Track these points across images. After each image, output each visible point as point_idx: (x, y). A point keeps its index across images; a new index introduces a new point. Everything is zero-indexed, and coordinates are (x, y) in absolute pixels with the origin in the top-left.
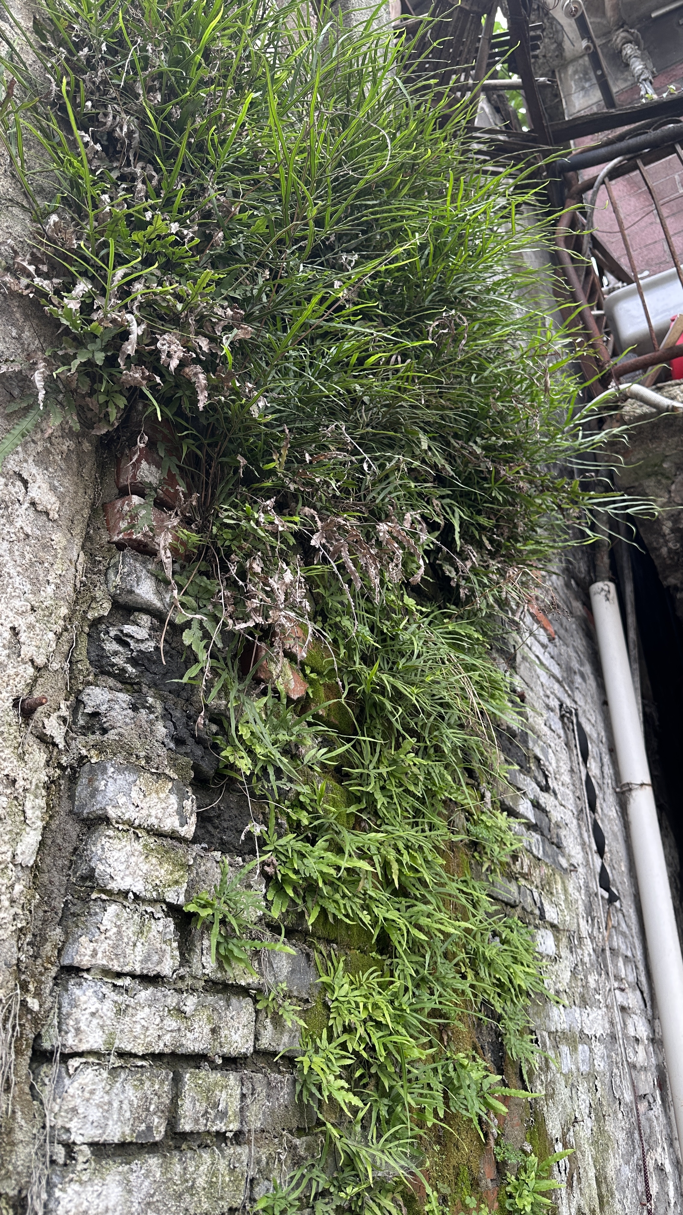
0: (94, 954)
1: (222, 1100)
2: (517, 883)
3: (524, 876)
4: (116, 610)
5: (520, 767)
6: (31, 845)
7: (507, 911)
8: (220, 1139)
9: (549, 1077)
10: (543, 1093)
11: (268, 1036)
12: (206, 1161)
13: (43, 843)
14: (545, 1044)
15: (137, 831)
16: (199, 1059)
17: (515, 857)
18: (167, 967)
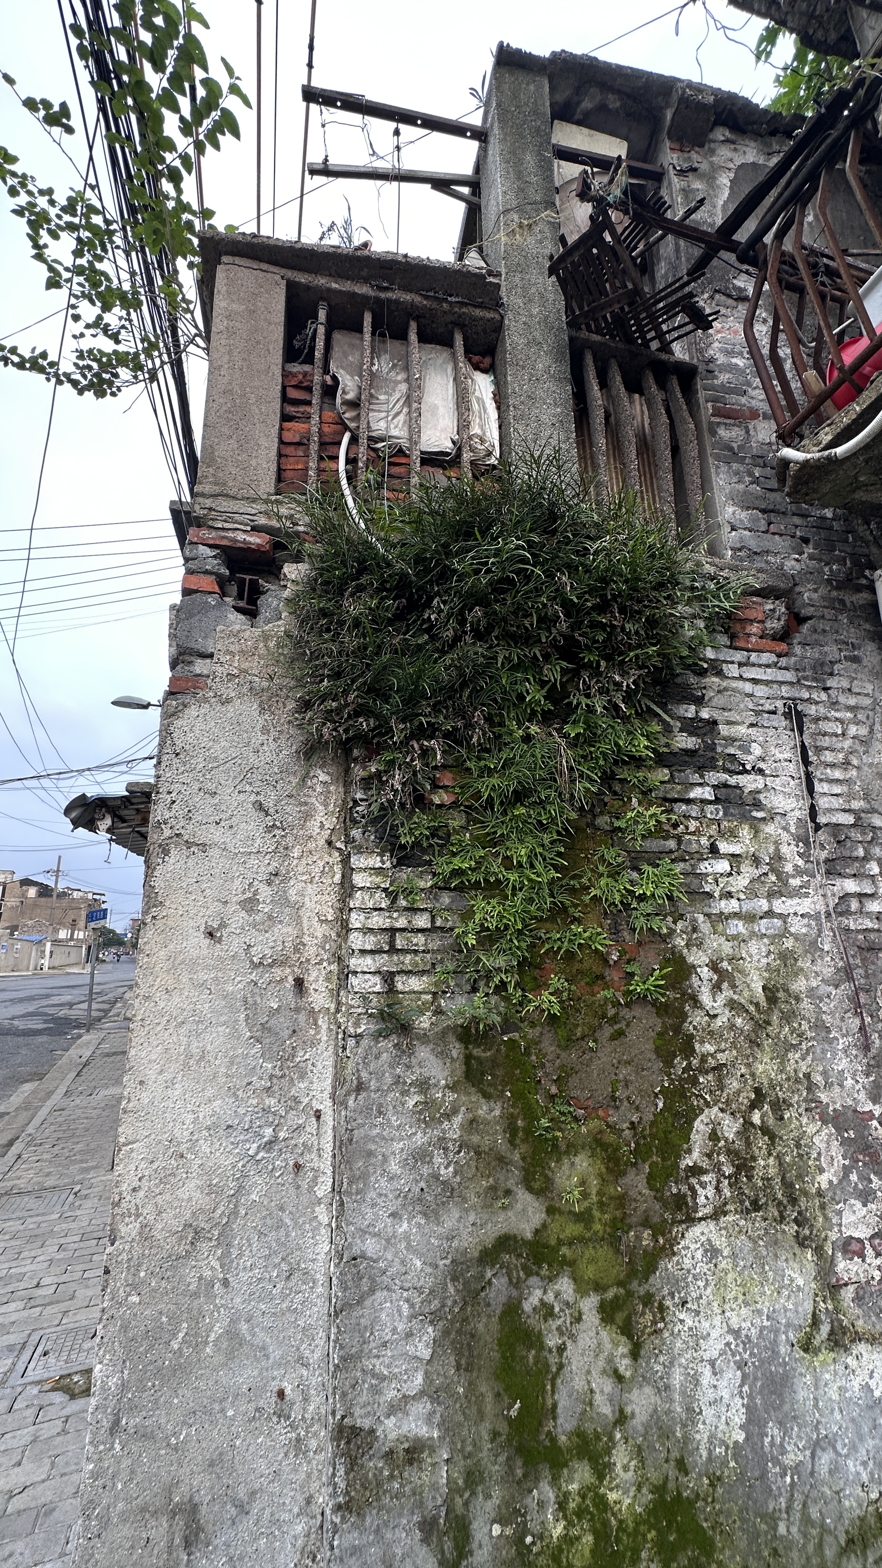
0: (354, 904)
1: (415, 941)
2: (679, 839)
3: (690, 834)
4: (356, 803)
5: (699, 768)
6: (338, 878)
7: (662, 856)
8: (416, 952)
9: (695, 936)
10: (683, 944)
11: (439, 923)
12: (409, 957)
13: (343, 876)
14: (695, 920)
15: (365, 870)
16: (403, 930)
17: (675, 826)
18: (383, 905)
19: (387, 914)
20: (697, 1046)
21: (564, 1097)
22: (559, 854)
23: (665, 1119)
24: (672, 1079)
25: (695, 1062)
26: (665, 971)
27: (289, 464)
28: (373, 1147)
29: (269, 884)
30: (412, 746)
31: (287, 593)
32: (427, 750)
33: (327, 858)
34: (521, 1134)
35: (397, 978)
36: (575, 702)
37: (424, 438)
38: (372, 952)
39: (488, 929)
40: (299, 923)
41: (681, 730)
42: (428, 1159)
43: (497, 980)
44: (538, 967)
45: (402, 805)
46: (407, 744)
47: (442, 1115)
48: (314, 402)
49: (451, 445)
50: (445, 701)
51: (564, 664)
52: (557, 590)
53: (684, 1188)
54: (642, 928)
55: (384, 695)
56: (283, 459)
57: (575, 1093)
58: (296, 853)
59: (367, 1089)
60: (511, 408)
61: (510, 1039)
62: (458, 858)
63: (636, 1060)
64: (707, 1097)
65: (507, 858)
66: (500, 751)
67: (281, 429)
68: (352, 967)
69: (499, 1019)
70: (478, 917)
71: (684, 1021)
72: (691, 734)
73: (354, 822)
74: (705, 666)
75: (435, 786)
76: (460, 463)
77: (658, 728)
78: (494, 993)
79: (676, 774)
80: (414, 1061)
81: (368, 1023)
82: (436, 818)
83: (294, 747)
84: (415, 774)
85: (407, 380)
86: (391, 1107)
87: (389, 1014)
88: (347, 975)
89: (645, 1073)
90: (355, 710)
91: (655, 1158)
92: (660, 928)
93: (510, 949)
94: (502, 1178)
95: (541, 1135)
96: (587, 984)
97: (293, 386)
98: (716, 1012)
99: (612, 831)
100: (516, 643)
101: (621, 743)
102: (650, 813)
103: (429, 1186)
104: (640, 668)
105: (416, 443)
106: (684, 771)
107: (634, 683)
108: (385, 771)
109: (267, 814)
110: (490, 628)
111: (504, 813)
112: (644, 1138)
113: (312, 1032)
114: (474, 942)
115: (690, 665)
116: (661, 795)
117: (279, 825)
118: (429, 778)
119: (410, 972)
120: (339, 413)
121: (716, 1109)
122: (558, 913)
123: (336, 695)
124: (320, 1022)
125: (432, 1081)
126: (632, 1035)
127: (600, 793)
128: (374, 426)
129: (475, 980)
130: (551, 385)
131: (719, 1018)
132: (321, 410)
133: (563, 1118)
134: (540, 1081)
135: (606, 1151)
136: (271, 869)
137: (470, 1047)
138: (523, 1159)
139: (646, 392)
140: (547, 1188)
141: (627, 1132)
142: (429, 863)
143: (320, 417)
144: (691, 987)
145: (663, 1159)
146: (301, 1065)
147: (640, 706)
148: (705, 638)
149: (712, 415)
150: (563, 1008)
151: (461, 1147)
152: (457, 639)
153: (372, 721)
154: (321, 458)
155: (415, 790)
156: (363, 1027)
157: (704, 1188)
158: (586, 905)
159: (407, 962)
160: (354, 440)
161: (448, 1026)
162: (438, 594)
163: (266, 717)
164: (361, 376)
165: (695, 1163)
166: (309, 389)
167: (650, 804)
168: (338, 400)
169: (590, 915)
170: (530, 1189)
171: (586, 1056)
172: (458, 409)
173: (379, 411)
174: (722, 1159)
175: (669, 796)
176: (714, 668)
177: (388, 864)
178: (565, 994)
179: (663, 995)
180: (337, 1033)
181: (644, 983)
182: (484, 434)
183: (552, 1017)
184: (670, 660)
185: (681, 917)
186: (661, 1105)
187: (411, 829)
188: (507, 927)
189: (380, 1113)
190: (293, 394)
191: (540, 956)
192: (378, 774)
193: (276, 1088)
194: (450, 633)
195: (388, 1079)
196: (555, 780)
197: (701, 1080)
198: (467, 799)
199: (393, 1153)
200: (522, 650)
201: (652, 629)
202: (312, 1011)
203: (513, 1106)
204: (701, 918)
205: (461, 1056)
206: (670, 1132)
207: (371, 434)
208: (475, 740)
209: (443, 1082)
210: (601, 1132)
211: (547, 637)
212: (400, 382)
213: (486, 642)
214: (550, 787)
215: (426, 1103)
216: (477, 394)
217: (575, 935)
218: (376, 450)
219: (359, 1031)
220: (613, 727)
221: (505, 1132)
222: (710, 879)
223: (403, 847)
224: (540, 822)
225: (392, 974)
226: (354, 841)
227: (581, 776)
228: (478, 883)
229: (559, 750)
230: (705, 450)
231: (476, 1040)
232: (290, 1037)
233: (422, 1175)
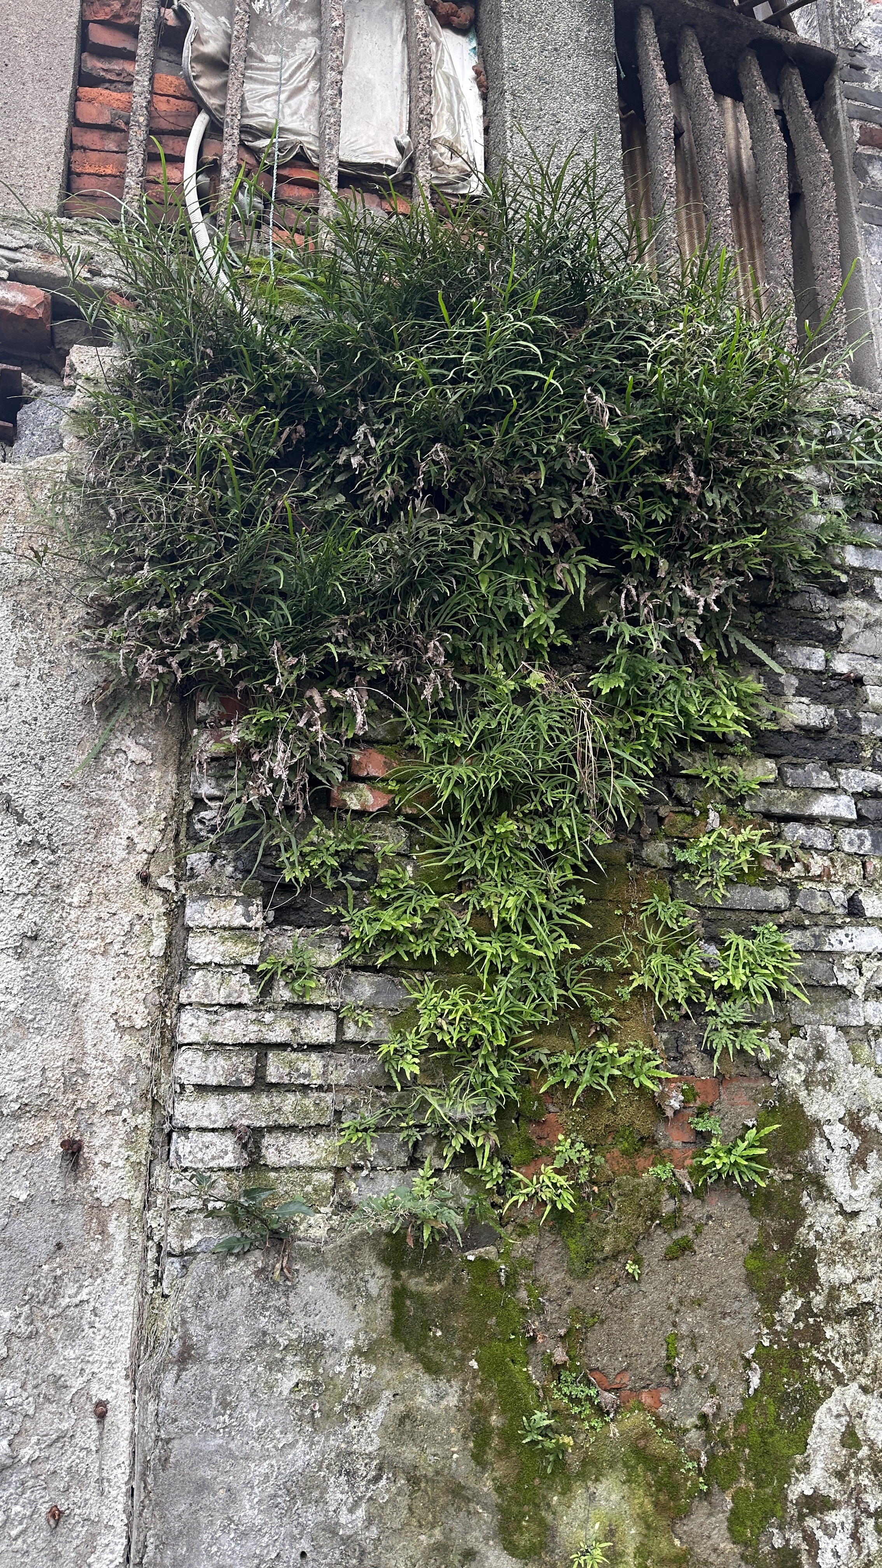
0: (189, 997)
1: (304, 1067)
2: (792, 888)
3: (812, 879)
4: (199, 803)
5: (830, 763)
6: (158, 946)
7: (762, 918)
8: (305, 1088)
9: (820, 1066)
10: (799, 1079)
11: (351, 1032)
12: (291, 1098)
13: (169, 943)
14: (821, 1037)
15: (212, 930)
16: (282, 1046)
17: (786, 863)
18: (245, 999)
19: (253, 1016)
20: (822, 1270)
21: (578, 1369)
22: (577, 909)
23: (763, 1407)
24: (776, 1333)
25: (818, 1301)
26: (767, 1130)
27: (87, 164)
28: (209, 1474)
29: (19, 956)
30: (310, 699)
31: (76, 401)
32: (339, 709)
33: (139, 908)
34: (495, 1442)
35: (267, 1140)
36: (611, 632)
37: (345, 137)
38: (220, 1089)
39: (443, 1045)
40: (77, 1033)
41: (799, 693)
42: (316, 1494)
43: (457, 1144)
44: (536, 1120)
45: (289, 810)
46: (301, 695)
47: (346, 1407)
48: (140, 52)
49: (395, 154)
50: (374, 620)
51: (593, 562)
52: (584, 421)
53: (795, 1538)
54: (725, 1049)
55: (260, 602)
56: (77, 155)
57: (599, 1361)
58: (77, 895)
59: (200, 1359)
60: (508, 96)
61: (480, 1259)
62: (390, 911)
63: (711, 1296)
64: (838, 1364)
65: (482, 914)
66: (472, 717)
67: (75, 98)
68: (179, 1120)
69: (459, 1220)
70: (424, 1022)
71: (799, 1224)
72: (816, 699)
73: (196, 839)
74: (844, 578)
75: (353, 778)
76: (411, 188)
77: (759, 687)
78: (453, 1168)
79: (789, 771)
80: (294, 1301)
81: (207, 1229)
82: (352, 836)
83: (80, 695)
84: (314, 752)
85: (318, 33)
86: (246, 1394)
87: (247, 1210)
88: (169, 1135)
89: (727, 1321)
90: (201, 627)
91: (742, 1483)
92: (758, 1050)
93: (484, 1084)
94: (458, 1528)
95: (534, 1442)
96: (624, 1152)
97: (101, 22)
98: (856, 1207)
99: (673, 870)
100: (507, 520)
101: (692, 709)
102: (740, 838)
103: (316, 1548)
104: (729, 574)
105: (331, 144)
106: (802, 766)
107: (717, 601)
108: (258, 745)
109: (21, 820)
110: (458, 488)
111: (479, 830)
112: (725, 1444)
113: (96, 1247)
114: (417, 1070)
115: (816, 577)
116: (761, 807)
117: (44, 841)
118: (341, 762)
119: (292, 1128)
120: (187, 77)
121: (854, 1387)
122: (572, 1018)
123: (167, 596)
124: (111, 1228)
125: (328, 1342)
126: (704, 1252)
127: (652, 800)
128: (253, 108)
129: (416, 1144)
130: (581, 63)
131: (862, 1216)
132: (153, 67)
133: (576, 1410)
134: (533, 1339)
135: (655, 1471)
136: (24, 926)
137: (404, 1274)
138: (500, 1489)
139: (746, 93)
140: (543, 1545)
141: (693, 1434)
142: (337, 920)
143: (151, 80)
144: (812, 1160)
145: (759, 1485)
146: (69, 1313)
147: (728, 644)
148: (844, 529)
149: (860, 142)
150: (579, 1199)
151: (380, 1468)
152: (399, 504)
153: (234, 649)
154: (152, 158)
155: (314, 782)
156: (197, 1237)
157: (831, 1536)
158: (624, 1005)
159: (287, 1108)
160: (215, 130)
161: (364, 1233)
162: (364, 418)
163: (26, 632)
164: (231, 16)
165: (816, 1490)
166: (133, 31)
167: (742, 823)
168: (187, 52)
169: (631, 1023)
170: (511, 1548)
171: (621, 1291)
172: (410, 88)
173: (263, 82)
174: (865, 1480)
175: (775, 810)
176: (859, 583)
177: (258, 921)
178: (584, 1172)
179: (763, 1175)
180: (146, 1249)
181: (729, 1152)
182: (457, 139)
183: (560, 1217)
184: (782, 564)
185: (796, 1030)
186: (755, 1382)
187: (303, 855)
188: (478, 1043)
189: (225, 1405)
190: (100, 36)
191: (539, 1098)
192: (244, 749)
193: (18, 1359)
194: (387, 493)
195: (243, 1339)
196: (572, 773)
197: (829, 1333)
198: (409, 803)
199: (249, 1484)
200: (519, 532)
201: (753, 505)
202: (97, 1206)
203: (482, 1388)
204: (831, 1034)
205: (386, 1293)
206: (772, 1433)
207: (246, 121)
208: (427, 692)
209: (351, 1342)
210: (645, 1434)
211: (564, 511)
212: (305, 35)
213: (453, 514)
214: (562, 785)
215: (316, 1383)
216: (446, 68)
217: (603, 1059)
218: (254, 152)
219: (188, 1244)
220: (677, 681)
221: (465, 1437)
222: (848, 963)
223: (287, 888)
224: (543, 849)
225: (257, 1132)
226: (193, 876)
227: (619, 767)
228: (426, 957)
229: (580, 718)
230: (847, 201)
231: (415, 1261)
232: (50, 1258)
233: (304, 1527)
